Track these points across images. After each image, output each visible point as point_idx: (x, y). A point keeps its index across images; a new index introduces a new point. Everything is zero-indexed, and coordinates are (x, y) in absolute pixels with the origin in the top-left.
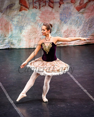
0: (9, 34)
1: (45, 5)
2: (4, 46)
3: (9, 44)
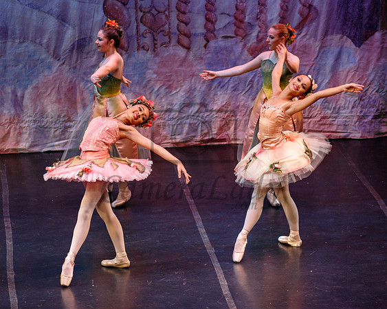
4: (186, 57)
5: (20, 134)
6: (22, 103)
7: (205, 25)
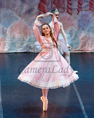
0: (27, 38)
1: (64, 11)
2: (22, 49)
3: (27, 48)
4: (70, 17)
5: (5, 45)
6: (6, 33)
7: (78, 5)
